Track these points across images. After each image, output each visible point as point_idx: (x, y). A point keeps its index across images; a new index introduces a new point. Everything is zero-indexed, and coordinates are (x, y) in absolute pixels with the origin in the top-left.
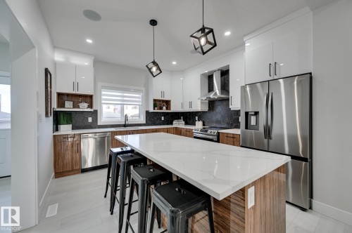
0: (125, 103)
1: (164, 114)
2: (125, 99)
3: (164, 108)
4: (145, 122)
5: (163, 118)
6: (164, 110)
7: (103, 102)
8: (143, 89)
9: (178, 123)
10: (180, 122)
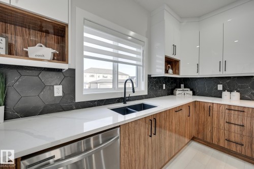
0: (120, 59)
2: (120, 52)
3: (170, 71)
4: (146, 93)
5: (164, 87)
6: (171, 74)
7: (86, 53)
8: (145, 39)
9: (183, 94)
10: (186, 92)
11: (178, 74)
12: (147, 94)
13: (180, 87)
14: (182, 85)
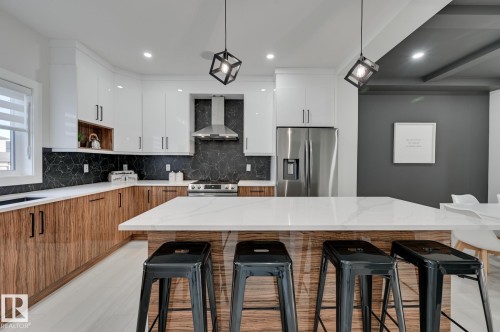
1: (91, 159)
3: (96, 144)
4: (39, 180)
5: (86, 168)
6: (96, 148)
9: (123, 178)
10: (127, 176)
11: (111, 149)
12: (41, 181)
13: (121, 169)
14: (125, 166)
